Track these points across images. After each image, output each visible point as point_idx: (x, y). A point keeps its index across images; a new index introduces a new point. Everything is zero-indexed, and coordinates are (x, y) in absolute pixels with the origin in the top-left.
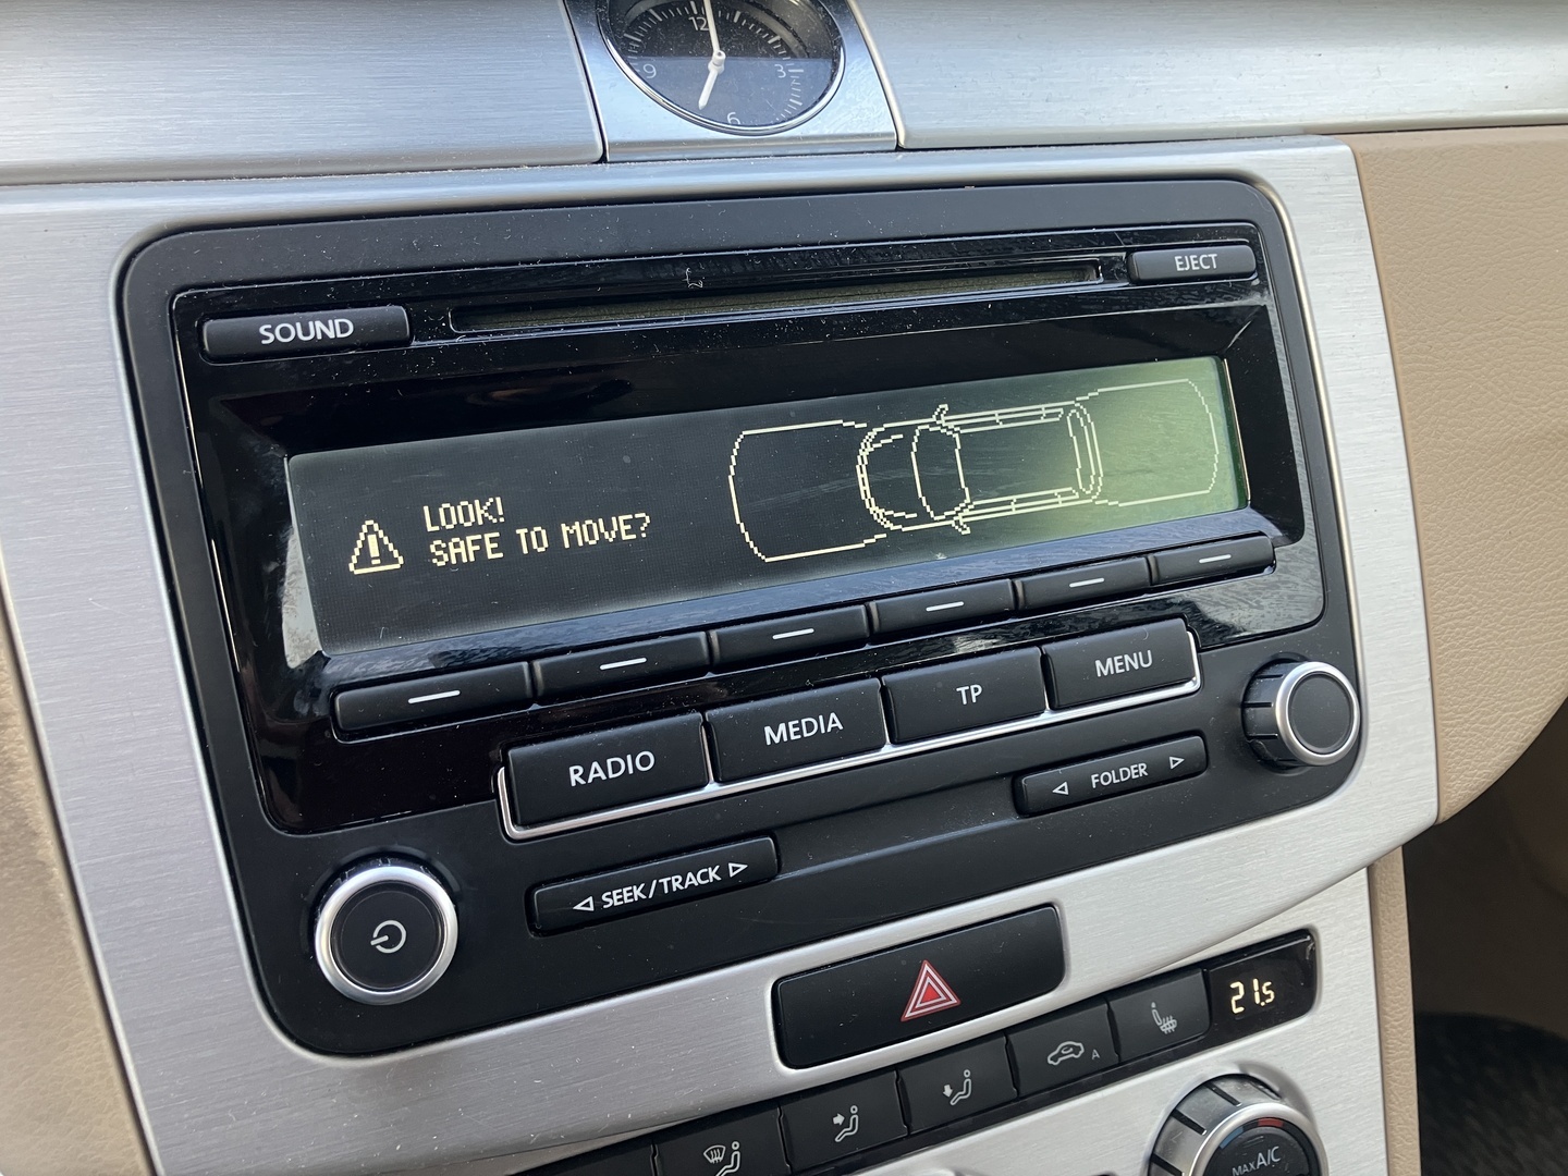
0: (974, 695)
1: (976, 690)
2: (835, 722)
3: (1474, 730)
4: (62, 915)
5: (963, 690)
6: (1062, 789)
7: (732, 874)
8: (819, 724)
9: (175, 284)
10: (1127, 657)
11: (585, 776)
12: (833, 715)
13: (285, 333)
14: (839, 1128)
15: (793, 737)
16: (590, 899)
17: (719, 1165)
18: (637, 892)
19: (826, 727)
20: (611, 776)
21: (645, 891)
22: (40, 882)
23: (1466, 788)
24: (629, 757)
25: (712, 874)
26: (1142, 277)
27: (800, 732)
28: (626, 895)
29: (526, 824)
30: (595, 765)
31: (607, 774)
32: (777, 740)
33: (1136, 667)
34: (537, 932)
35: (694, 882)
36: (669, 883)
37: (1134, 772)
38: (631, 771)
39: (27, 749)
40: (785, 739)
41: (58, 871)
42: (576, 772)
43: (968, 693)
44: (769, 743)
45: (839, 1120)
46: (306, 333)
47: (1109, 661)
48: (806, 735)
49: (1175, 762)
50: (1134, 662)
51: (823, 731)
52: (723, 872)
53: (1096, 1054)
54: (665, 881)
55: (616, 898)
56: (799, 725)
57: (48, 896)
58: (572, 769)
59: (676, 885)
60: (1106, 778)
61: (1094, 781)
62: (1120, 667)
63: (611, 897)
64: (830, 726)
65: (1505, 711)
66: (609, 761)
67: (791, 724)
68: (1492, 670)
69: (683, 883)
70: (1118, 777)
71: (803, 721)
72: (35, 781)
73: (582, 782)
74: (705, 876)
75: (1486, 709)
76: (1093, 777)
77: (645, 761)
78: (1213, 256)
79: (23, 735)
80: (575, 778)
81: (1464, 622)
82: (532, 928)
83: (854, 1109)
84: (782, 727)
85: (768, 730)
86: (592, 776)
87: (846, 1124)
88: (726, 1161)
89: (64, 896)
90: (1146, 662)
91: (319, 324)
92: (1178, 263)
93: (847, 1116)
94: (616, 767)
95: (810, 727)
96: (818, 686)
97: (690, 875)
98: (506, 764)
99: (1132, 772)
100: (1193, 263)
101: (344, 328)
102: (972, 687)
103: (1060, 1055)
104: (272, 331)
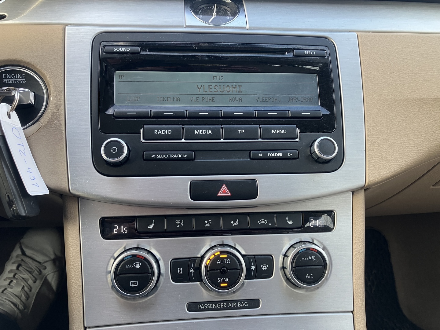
0: (242, 132)
1: (243, 131)
2: (210, 132)
3: (377, 165)
4: (63, 139)
5: (240, 130)
6: (260, 155)
7: (184, 157)
8: (207, 132)
9: (102, 41)
10: (280, 130)
11: (157, 132)
12: (210, 131)
13: (118, 49)
14: (206, 224)
15: (201, 133)
16: (155, 155)
17: (178, 224)
18: (164, 156)
19: (208, 133)
20: (163, 133)
21: (166, 156)
22: (61, 133)
23: (374, 178)
24: (167, 131)
25: (180, 156)
26: (296, 55)
27: (202, 133)
28: (162, 156)
29: (145, 140)
30: (160, 131)
31: (162, 133)
32: (197, 133)
33: (282, 133)
34: (144, 160)
35: (176, 156)
36: (171, 156)
37: (279, 155)
38: (167, 133)
39: (63, 111)
40: (199, 133)
41: (64, 132)
42: (156, 131)
43: (241, 131)
44: (195, 133)
45: (206, 222)
46: (122, 50)
47: (276, 130)
48: (203, 133)
49: (290, 155)
50: (282, 132)
51: (207, 133)
52: (182, 156)
53: (270, 224)
54: (170, 155)
55: (160, 156)
56: (202, 131)
57: (62, 136)
58: (155, 131)
59: (172, 156)
60: (272, 155)
61: (268, 155)
62: (278, 132)
63: (159, 156)
64: (209, 132)
65: (387, 162)
66: (163, 131)
67: (201, 131)
68: (384, 152)
69: (174, 156)
70: (274, 155)
71: (203, 131)
72: (63, 116)
73: (157, 133)
74: (178, 156)
75: (382, 161)
76: (268, 154)
77: (170, 132)
78: (315, 52)
79: (63, 109)
80: (155, 132)
81: (377, 139)
82: (143, 159)
83: (210, 221)
84: (199, 131)
85: (196, 131)
86: (159, 133)
87: (207, 223)
88: (180, 224)
89: (64, 136)
90: (285, 132)
91: (124, 48)
92: (305, 53)
93: (208, 222)
94: (164, 132)
95: (205, 132)
96: (208, 125)
97: (175, 155)
98: (143, 128)
99: (278, 155)
100: (309, 53)
101: (128, 49)
102: (242, 130)
103: (261, 222)
104: (116, 49)
